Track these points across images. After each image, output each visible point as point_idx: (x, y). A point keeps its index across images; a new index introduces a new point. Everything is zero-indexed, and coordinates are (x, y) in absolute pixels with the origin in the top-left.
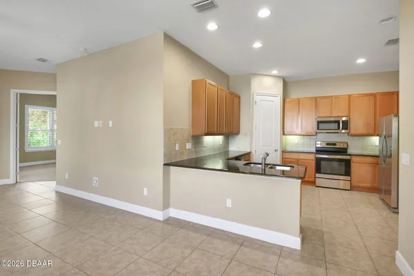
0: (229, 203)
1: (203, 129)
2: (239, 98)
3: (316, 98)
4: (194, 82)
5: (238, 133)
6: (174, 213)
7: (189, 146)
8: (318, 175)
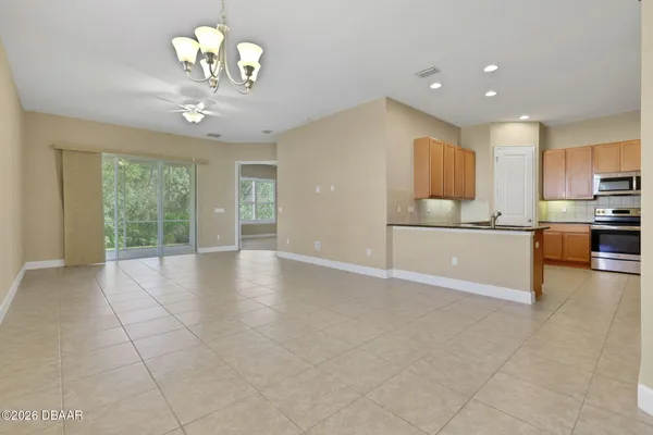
0: (455, 261)
1: (427, 192)
2: (474, 153)
3: (593, 148)
4: (416, 142)
5: (473, 199)
6: (397, 273)
7: (411, 209)
8: (593, 254)
